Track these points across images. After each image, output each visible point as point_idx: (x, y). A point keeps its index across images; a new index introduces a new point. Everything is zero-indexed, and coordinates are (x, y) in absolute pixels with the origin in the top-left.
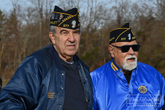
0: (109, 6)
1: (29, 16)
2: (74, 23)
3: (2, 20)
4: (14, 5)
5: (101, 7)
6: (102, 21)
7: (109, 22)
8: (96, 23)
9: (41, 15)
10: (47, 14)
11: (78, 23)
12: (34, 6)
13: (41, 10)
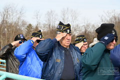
0: (81, 25)
1: (44, 27)
2: (68, 31)
3: (32, 28)
4: (38, 22)
5: (77, 25)
6: (77, 31)
7: (81, 32)
8: (75, 32)
9: (50, 27)
10: (52, 27)
11: (70, 30)
12: (46, 23)
13: (50, 25)
